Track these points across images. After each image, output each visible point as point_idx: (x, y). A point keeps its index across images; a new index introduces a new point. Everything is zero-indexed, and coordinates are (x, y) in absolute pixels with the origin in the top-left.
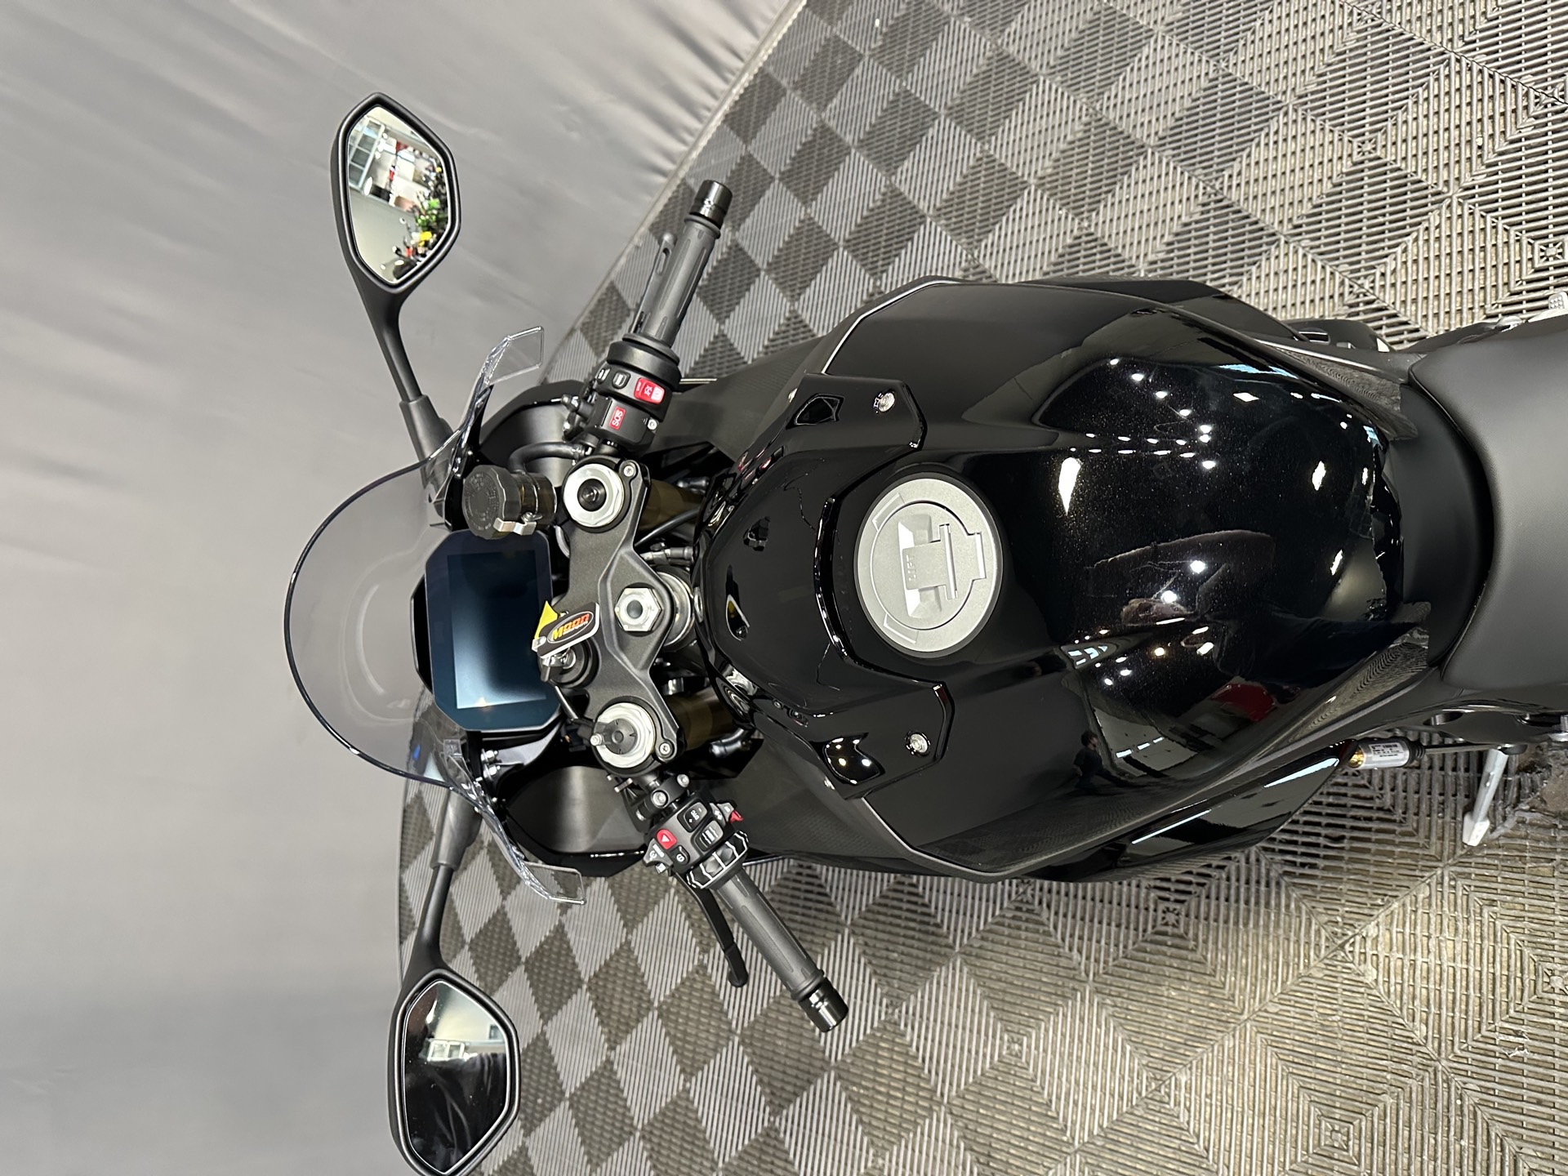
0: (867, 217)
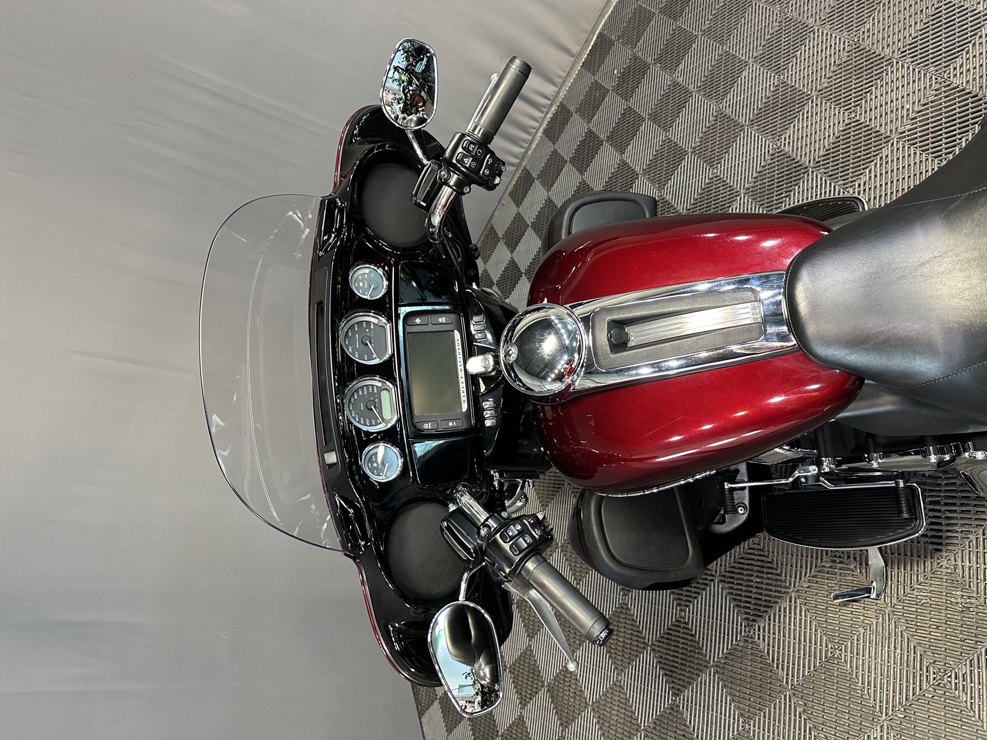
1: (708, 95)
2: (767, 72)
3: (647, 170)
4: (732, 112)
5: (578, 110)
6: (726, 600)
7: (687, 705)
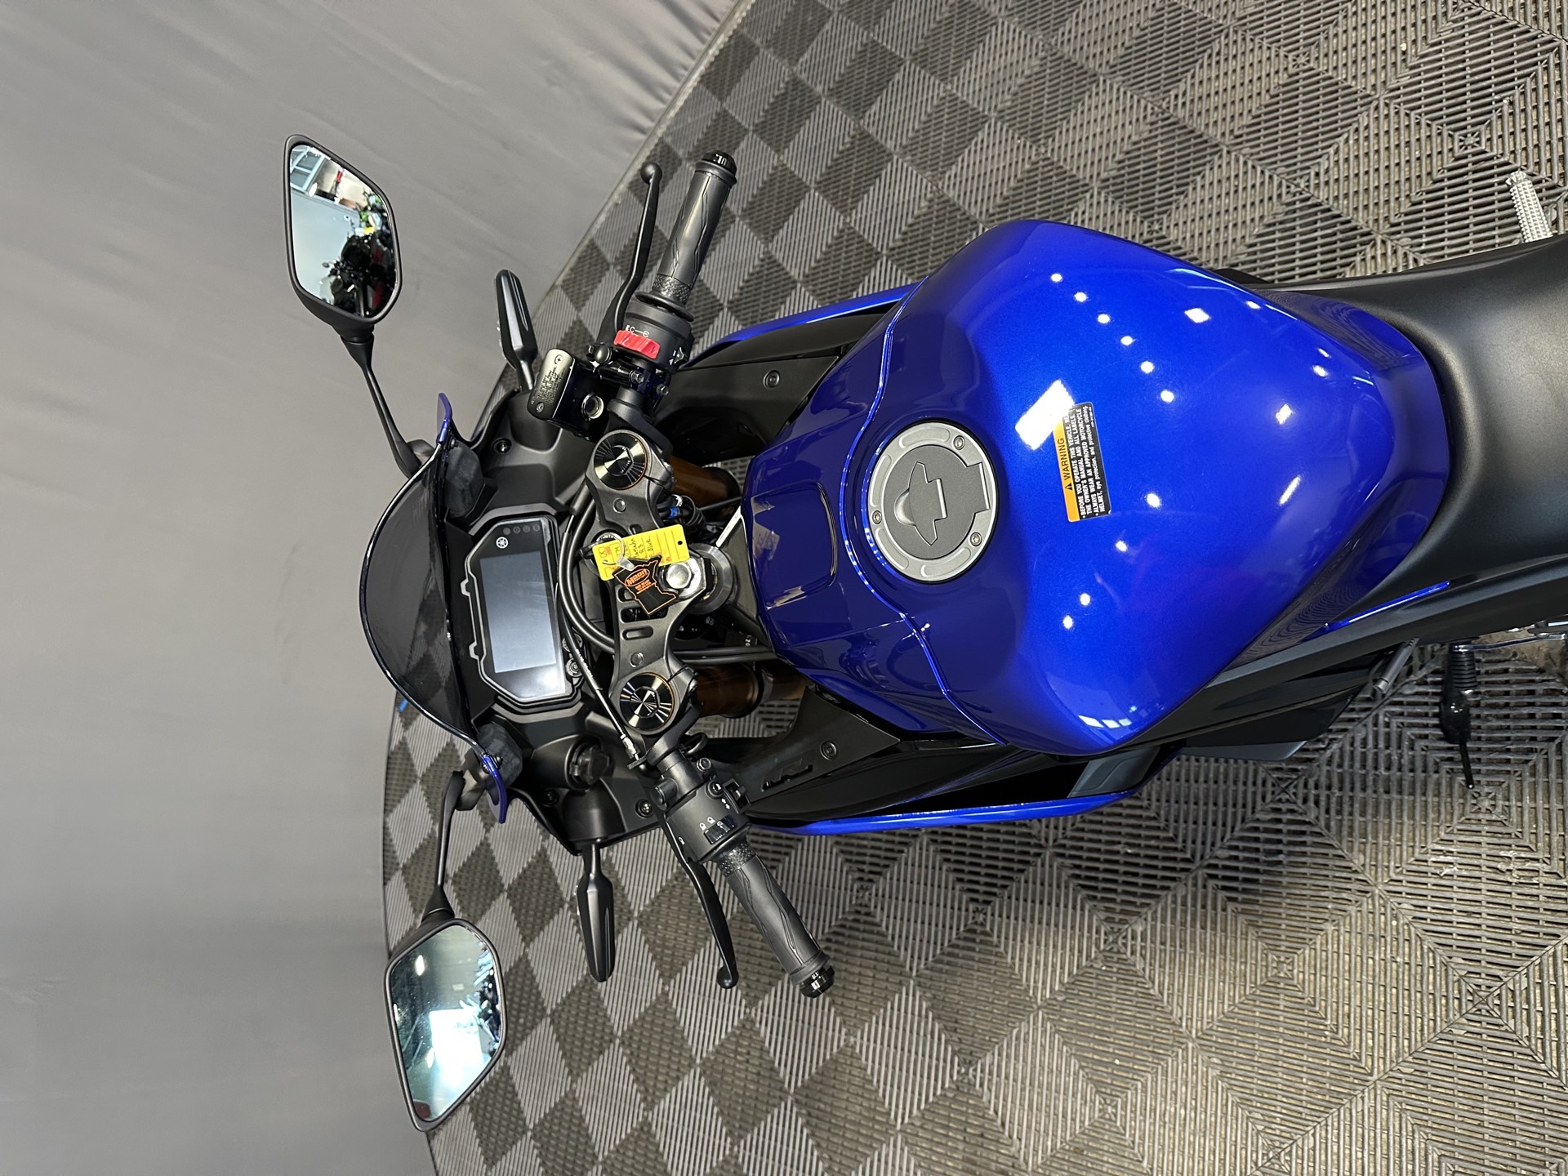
0: (837, 160)
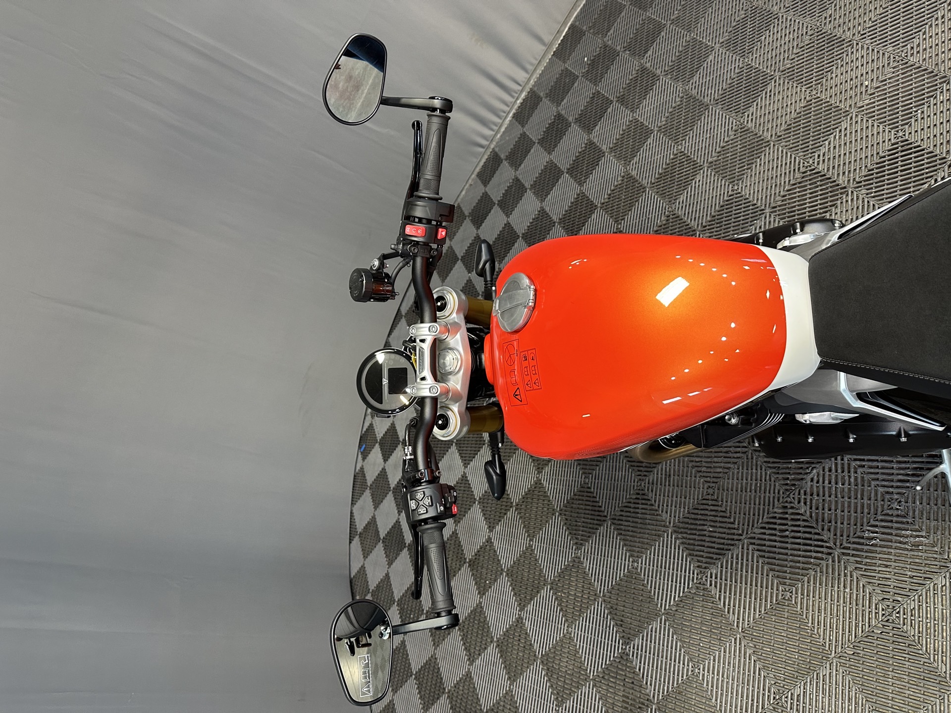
1: (675, 78)
2: (732, 56)
3: (614, 149)
4: (698, 93)
5: (547, 96)
6: (679, 549)
7: (637, 653)
